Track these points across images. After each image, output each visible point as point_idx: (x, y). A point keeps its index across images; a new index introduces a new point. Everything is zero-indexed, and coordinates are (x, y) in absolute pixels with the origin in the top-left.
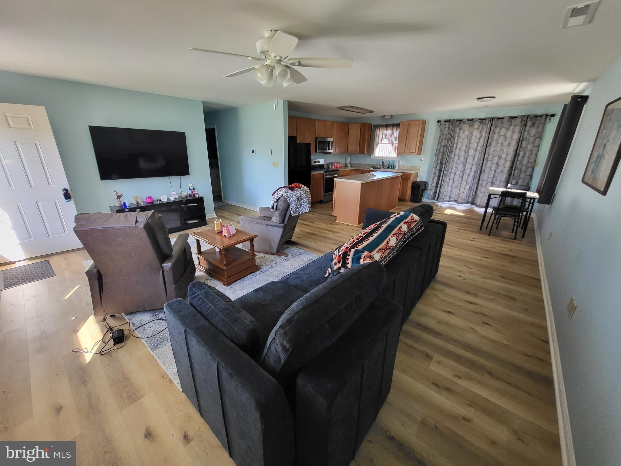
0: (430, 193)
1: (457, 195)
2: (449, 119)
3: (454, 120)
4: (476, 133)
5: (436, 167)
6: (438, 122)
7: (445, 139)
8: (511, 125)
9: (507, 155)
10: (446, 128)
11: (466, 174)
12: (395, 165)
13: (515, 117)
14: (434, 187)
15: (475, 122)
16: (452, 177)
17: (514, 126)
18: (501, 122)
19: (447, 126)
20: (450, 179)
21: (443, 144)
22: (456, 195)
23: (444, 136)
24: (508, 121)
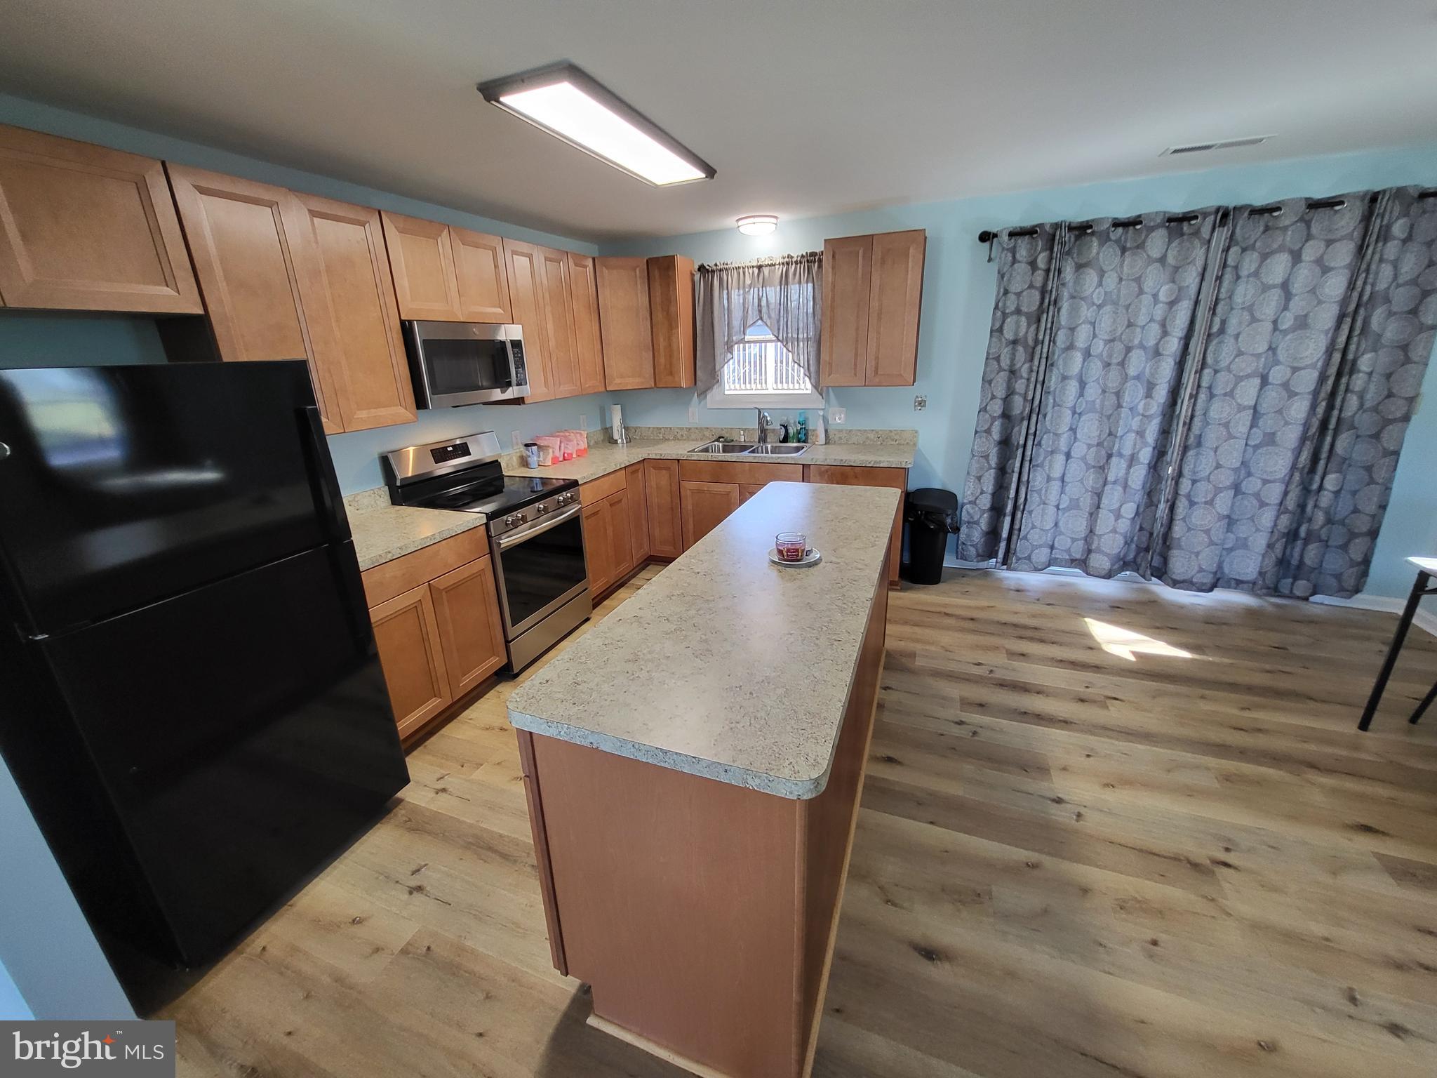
0: (968, 536)
1: (1078, 540)
2: (1028, 223)
3: (1057, 226)
4: (1154, 279)
5: (988, 431)
6: (985, 237)
7: (1018, 311)
8: (1309, 237)
9: (1295, 370)
10: (1016, 265)
11: (1120, 455)
12: (811, 427)
13: (1330, 204)
14: (983, 511)
15: (1151, 229)
16: (1057, 473)
17: (1323, 245)
18: (1262, 229)
19: (1022, 253)
20: (1049, 479)
21: (1009, 334)
22: (1074, 540)
23: (1012, 297)
24: (1302, 219)
